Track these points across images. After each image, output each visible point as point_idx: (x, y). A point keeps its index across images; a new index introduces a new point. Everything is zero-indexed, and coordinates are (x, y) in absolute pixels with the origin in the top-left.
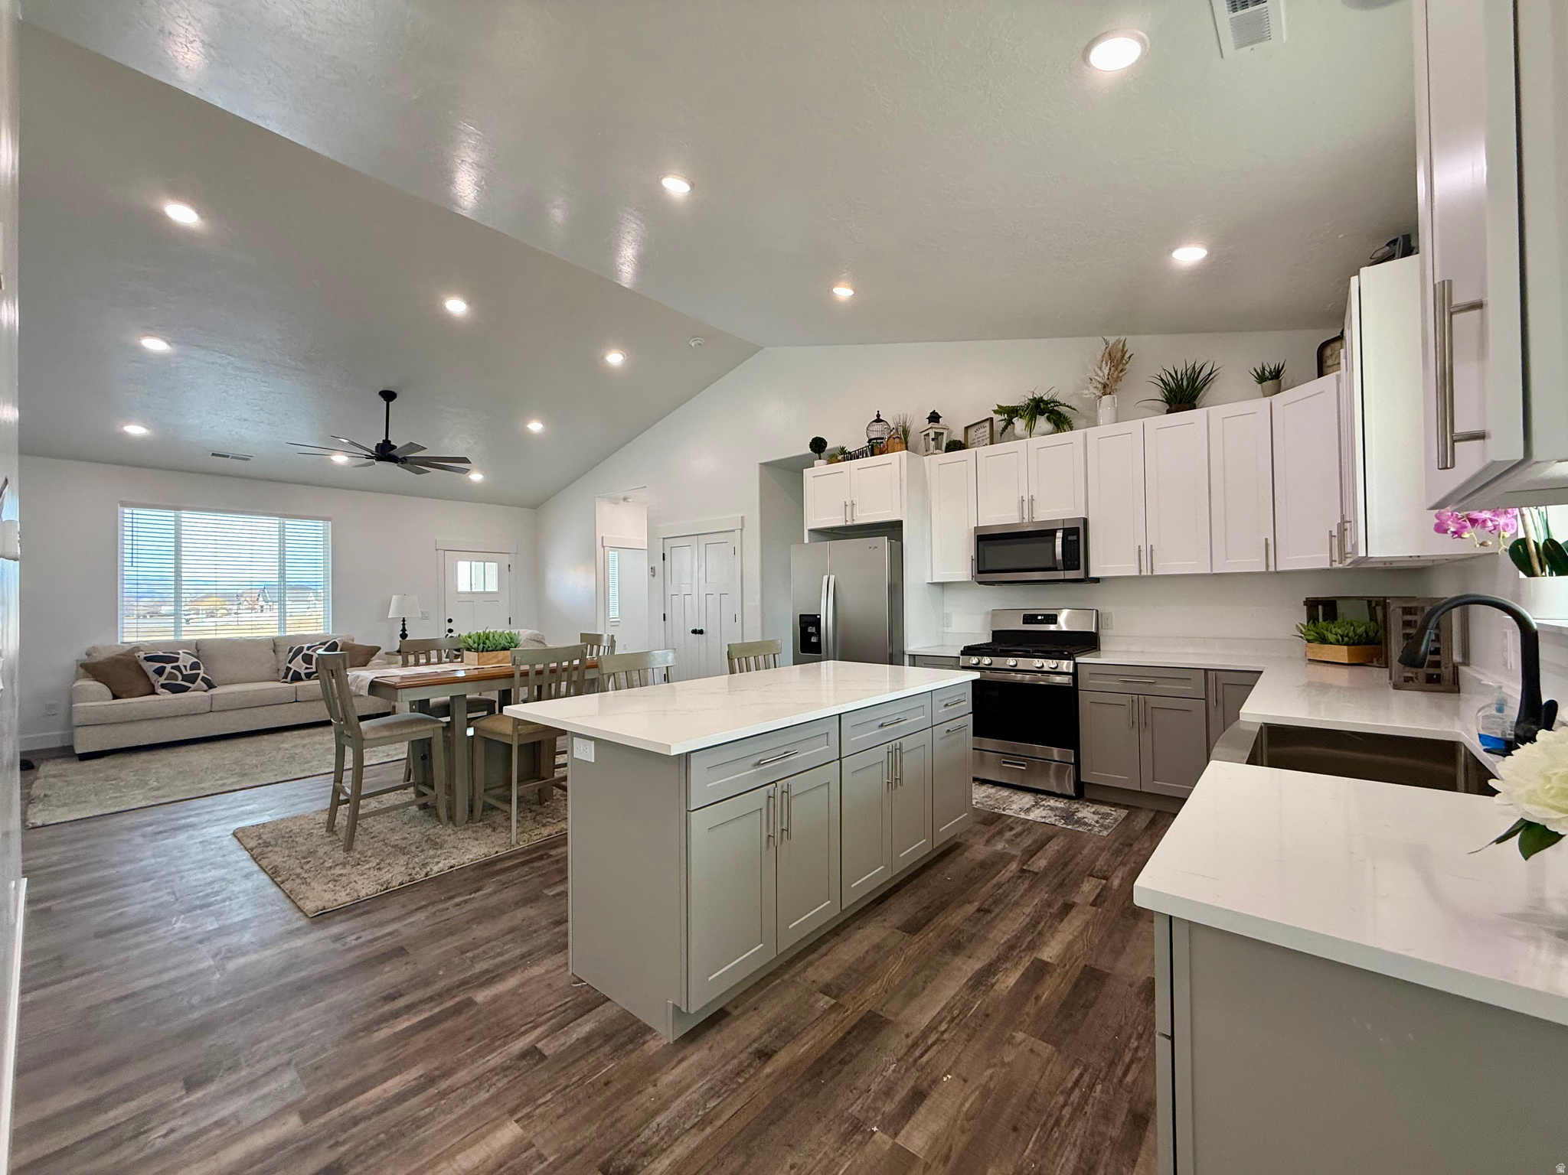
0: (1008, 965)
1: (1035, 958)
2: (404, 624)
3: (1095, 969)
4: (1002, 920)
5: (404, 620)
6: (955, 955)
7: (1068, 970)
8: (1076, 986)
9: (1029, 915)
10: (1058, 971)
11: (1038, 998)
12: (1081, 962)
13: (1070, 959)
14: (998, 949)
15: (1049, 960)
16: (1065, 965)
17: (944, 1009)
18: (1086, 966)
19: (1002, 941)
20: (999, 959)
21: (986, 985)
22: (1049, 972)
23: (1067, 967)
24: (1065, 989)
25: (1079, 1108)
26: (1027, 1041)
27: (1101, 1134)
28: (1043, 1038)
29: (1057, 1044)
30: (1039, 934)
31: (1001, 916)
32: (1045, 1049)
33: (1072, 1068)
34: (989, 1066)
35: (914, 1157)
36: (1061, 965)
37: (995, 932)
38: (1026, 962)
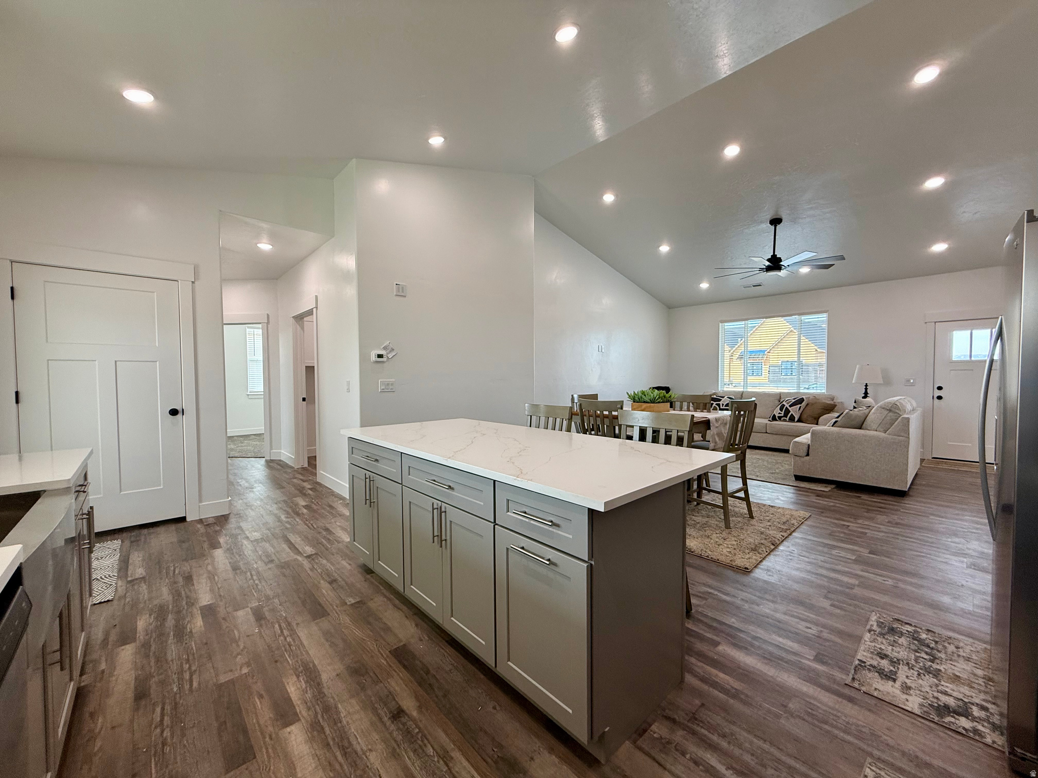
0: (309, 695)
1: (299, 720)
2: (866, 389)
3: (244, 763)
4: (372, 724)
5: (866, 385)
6: (348, 668)
7: (264, 738)
8: (245, 732)
9: (364, 753)
10: (271, 729)
11: (261, 697)
12: (262, 756)
13: (274, 749)
14: (333, 697)
15: (288, 729)
16: (271, 738)
17: (302, 643)
18: (255, 757)
19: (339, 705)
20: (321, 692)
21: (302, 672)
22: (277, 720)
23: (267, 739)
24: (251, 721)
25: (181, 672)
26: (239, 671)
27: (161, 674)
28: (232, 682)
29: (220, 686)
30: (328, 744)
31: (379, 724)
32: (223, 679)
33: (199, 684)
34: (245, 647)
35: (237, 610)
36: (274, 736)
37: (357, 708)
38: (301, 709)
